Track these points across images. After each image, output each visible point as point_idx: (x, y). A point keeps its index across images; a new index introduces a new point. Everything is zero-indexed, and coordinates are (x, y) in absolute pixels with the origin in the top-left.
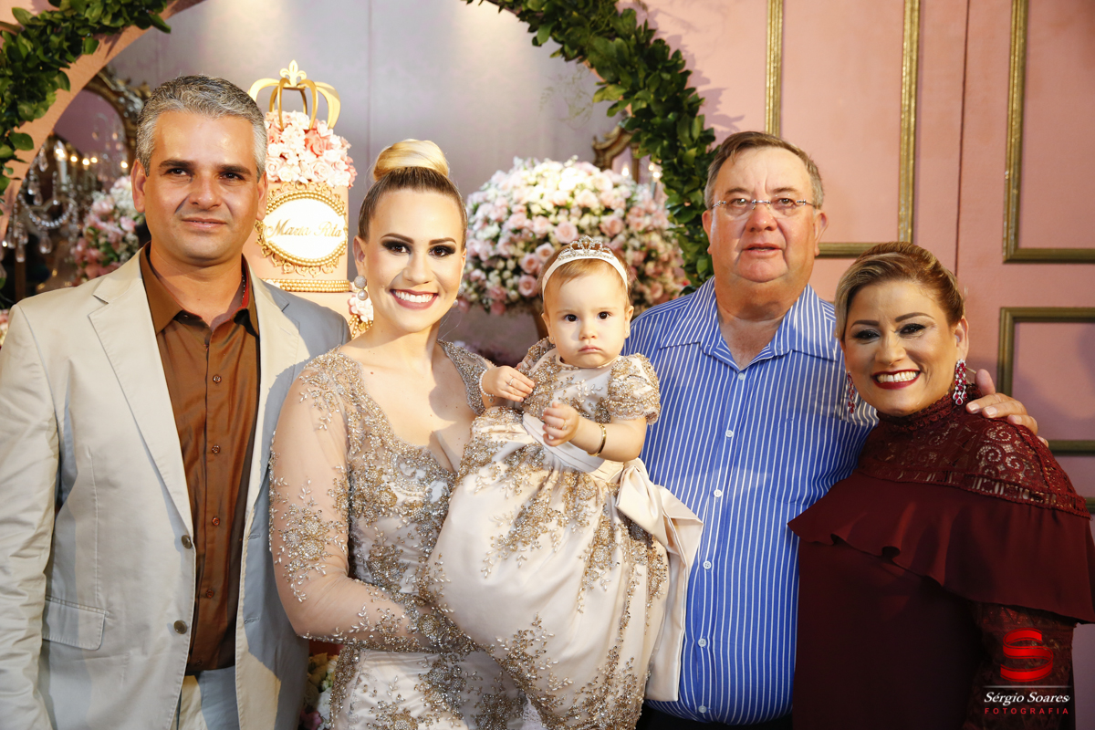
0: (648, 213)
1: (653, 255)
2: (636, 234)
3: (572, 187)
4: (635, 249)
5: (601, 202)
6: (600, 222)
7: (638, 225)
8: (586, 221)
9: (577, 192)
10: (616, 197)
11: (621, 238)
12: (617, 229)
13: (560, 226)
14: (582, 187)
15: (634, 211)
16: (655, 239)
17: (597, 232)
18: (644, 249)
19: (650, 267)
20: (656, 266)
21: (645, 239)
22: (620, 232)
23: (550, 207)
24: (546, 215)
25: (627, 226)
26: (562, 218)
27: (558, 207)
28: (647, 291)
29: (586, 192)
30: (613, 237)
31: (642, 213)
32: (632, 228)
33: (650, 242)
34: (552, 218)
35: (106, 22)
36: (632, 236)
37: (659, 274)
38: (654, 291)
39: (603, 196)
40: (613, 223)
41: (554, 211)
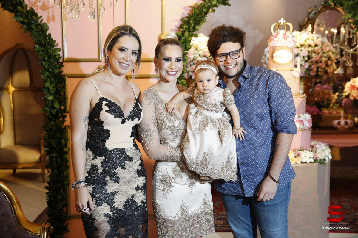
0: (328, 46)
1: (330, 59)
2: (325, 52)
3: (305, 39)
4: (325, 57)
5: (314, 43)
6: (314, 49)
7: (326, 49)
8: (310, 49)
9: (307, 40)
10: (319, 42)
11: (321, 54)
12: (320, 51)
13: (303, 51)
14: (308, 39)
15: (324, 45)
16: (331, 53)
17: (313, 52)
18: (328, 57)
19: (329, 62)
20: (331, 62)
21: (328, 54)
22: (321, 52)
23: (299, 45)
24: (298, 48)
25: (322, 50)
26: (303, 48)
27: (302, 45)
28: (328, 69)
29: (310, 40)
30: (318, 53)
31: (327, 46)
32: (324, 51)
33: (329, 55)
34: (300, 49)
35: (217, 4)
36: (324, 53)
37: (332, 64)
38: (330, 69)
39: (315, 41)
40: (319, 49)
41: (300, 46)
